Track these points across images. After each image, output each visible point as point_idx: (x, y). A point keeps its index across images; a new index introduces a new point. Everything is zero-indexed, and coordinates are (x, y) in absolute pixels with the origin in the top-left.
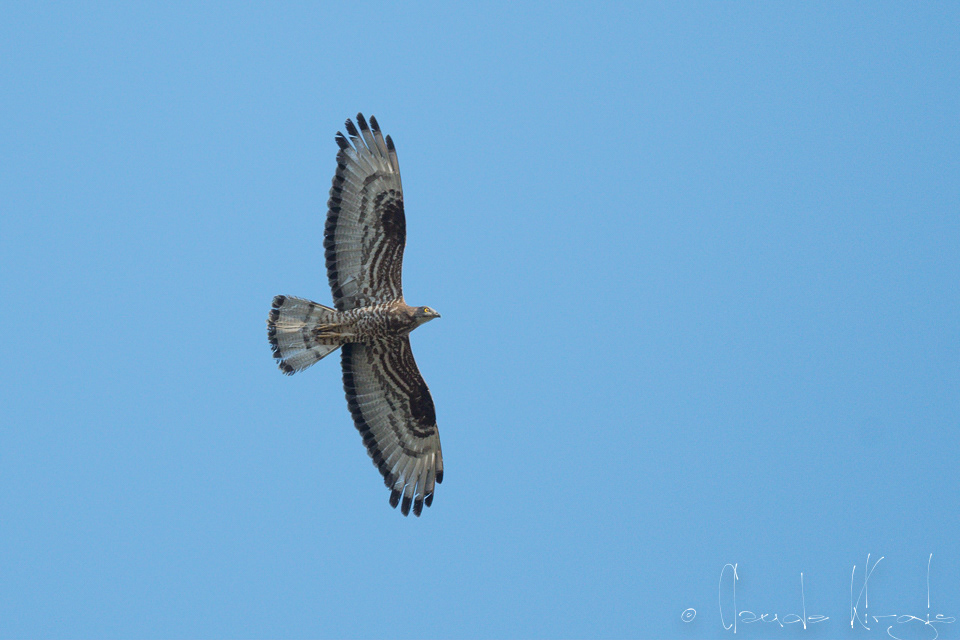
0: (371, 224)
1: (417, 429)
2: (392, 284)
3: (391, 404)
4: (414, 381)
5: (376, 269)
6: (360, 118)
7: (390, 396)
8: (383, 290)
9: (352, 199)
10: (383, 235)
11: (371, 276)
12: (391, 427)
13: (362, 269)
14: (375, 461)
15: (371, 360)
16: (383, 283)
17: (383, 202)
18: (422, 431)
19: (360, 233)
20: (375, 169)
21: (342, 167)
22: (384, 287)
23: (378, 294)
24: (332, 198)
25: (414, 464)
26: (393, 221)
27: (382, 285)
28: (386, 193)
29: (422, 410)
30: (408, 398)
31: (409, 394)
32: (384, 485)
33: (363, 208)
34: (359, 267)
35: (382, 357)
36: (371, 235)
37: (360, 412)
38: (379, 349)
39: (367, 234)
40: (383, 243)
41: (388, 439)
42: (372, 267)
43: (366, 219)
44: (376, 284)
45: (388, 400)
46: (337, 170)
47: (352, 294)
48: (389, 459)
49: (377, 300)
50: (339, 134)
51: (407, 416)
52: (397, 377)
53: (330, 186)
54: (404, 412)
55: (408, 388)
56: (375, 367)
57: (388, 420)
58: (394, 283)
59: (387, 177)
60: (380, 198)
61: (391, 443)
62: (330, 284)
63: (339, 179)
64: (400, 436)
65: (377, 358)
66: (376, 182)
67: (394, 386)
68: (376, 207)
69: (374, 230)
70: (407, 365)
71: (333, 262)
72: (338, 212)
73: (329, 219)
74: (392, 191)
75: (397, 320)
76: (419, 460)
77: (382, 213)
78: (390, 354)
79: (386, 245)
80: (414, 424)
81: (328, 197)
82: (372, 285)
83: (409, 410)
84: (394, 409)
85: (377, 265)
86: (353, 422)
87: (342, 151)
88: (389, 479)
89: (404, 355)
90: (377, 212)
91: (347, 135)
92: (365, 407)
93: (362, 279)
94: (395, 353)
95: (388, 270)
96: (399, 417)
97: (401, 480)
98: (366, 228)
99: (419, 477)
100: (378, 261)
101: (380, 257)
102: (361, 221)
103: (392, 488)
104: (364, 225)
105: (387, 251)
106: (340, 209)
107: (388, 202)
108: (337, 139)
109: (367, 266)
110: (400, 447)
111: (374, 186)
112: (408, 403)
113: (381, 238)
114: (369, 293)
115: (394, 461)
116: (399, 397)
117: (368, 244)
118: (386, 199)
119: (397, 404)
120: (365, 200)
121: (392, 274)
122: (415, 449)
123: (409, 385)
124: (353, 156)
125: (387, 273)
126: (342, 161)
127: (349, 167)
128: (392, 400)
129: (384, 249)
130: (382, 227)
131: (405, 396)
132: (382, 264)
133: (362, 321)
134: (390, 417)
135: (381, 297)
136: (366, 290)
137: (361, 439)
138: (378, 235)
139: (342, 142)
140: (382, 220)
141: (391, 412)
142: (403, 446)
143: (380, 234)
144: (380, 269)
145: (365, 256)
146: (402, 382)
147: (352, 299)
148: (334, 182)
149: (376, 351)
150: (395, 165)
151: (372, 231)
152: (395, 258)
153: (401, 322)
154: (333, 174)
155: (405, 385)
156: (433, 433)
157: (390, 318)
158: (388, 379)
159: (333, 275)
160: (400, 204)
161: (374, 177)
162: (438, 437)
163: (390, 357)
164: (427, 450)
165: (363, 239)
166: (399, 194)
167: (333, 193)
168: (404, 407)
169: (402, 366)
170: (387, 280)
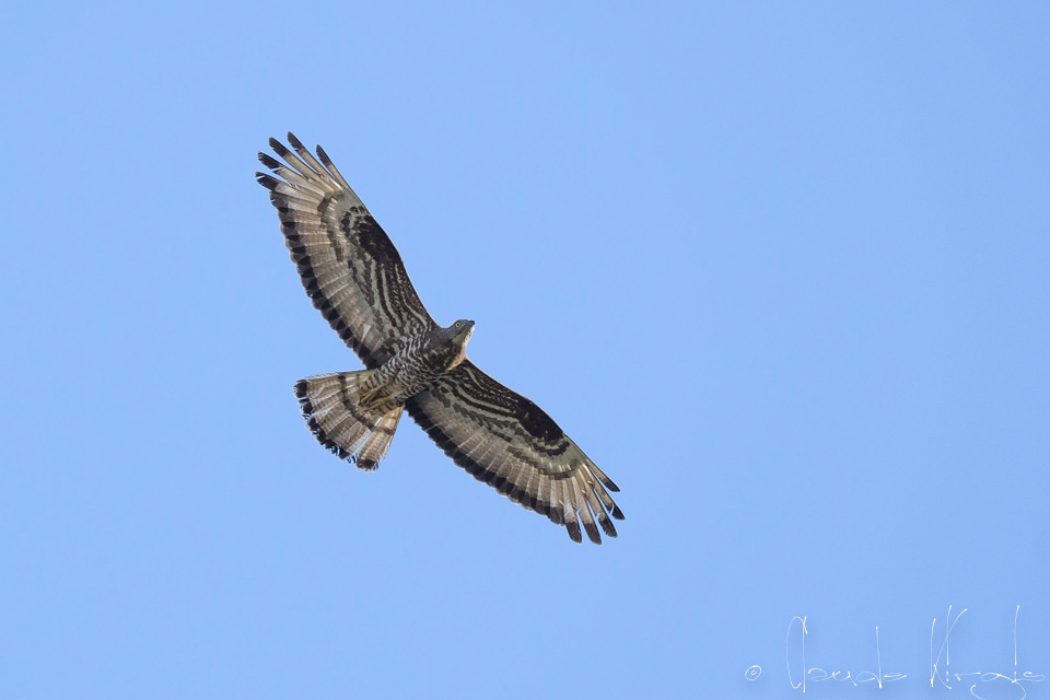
0: (353, 256)
1: (549, 447)
2: (414, 312)
3: (502, 436)
4: (509, 401)
5: (388, 304)
6: (274, 143)
7: (495, 427)
8: (408, 323)
9: (317, 239)
10: (373, 261)
11: (388, 314)
12: (519, 460)
13: (374, 311)
14: (525, 505)
15: (447, 403)
16: (404, 315)
17: (351, 225)
18: (556, 447)
19: (346, 272)
20: (323, 194)
21: (284, 210)
22: (409, 319)
23: (406, 330)
24: (293, 250)
25: (570, 485)
26: (373, 240)
27: (405, 318)
28: (348, 214)
29: (539, 426)
30: (516, 420)
31: (514, 416)
32: (553, 523)
33: (335, 243)
34: (370, 309)
35: (456, 393)
36: (361, 268)
37: (474, 462)
38: (446, 386)
39: (355, 269)
40: (378, 271)
41: (524, 474)
42: (383, 303)
43: (344, 254)
44: (398, 321)
45: (495, 433)
46: (281, 216)
47: (379, 344)
48: (539, 494)
49: (409, 337)
50: (259, 174)
51: (528, 441)
52: (488, 405)
53: (283, 239)
54: (521, 437)
55: (508, 411)
56: (457, 408)
57: (511, 454)
58: (415, 309)
59: (340, 196)
60: (345, 221)
61: (531, 478)
62: (348, 346)
63: (289, 226)
64: (535, 464)
65: (450, 396)
66: (331, 208)
67: (493, 416)
68: (347, 235)
69: (361, 261)
70: (490, 389)
71: (337, 320)
72: (309, 263)
73: (303, 276)
74: (353, 209)
75: (434, 356)
76: (573, 478)
77: (358, 238)
78: (462, 386)
79: (383, 273)
80: (542, 444)
81: (288, 253)
82: (394, 324)
83: (526, 432)
84: (509, 440)
85: (387, 299)
86: (472, 476)
87: (274, 192)
88: (555, 515)
89: (478, 380)
90: (352, 240)
91: (269, 172)
92: (475, 453)
93: (379, 321)
94: (466, 381)
95: (401, 299)
96: (520, 446)
97: (569, 509)
98: (350, 263)
99: (585, 496)
100: (386, 294)
101: (385, 288)
102: (340, 259)
103: (564, 522)
104: (345, 262)
105: (388, 276)
106: (309, 258)
107: (356, 223)
108: (260, 181)
109: (377, 304)
110: (542, 476)
111: (330, 213)
112: (520, 425)
113: (373, 266)
114: (397, 334)
115: (547, 493)
116: (506, 424)
117: (362, 279)
118: (353, 220)
119: (509, 432)
120: (331, 234)
121: (408, 302)
122: (561, 469)
123: (506, 407)
124: (288, 191)
125: (403, 303)
126: (280, 202)
127: (292, 206)
128: (501, 431)
129: (384, 277)
130: (366, 254)
131: (511, 420)
132: (391, 295)
133: (401, 373)
134: (510, 450)
135: (411, 332)
136: (391, 333)
137: (494, 489)
138: (367, 264)
139: (267, 181)
140: (362, 245)
141: (508, 444)
142: (545, 474)
143: (370, 263)
144: (393, 302)
145: (368, 295)
146: (497, 408)
147: (382, 349)
148: (285, 232)
149: (445, 391)
150: (340, 179)
151: (359, 263)
152: (400, 282)
153: (440, 355)
154: (279, 224)
155: (503, 409)
156: (568, 444)
157: (426, 356)
158: (480, 411)
159: (347, 334)
160: (369, 218)
161: (325, 202)
162: (576, 447)
163: (466, 390)
164: (575, 464)
165: (354, 277)
166: (362, 209)
167: (291, 245)
168: (519, 432)
169: (484, 392)
170: (406, 310)
